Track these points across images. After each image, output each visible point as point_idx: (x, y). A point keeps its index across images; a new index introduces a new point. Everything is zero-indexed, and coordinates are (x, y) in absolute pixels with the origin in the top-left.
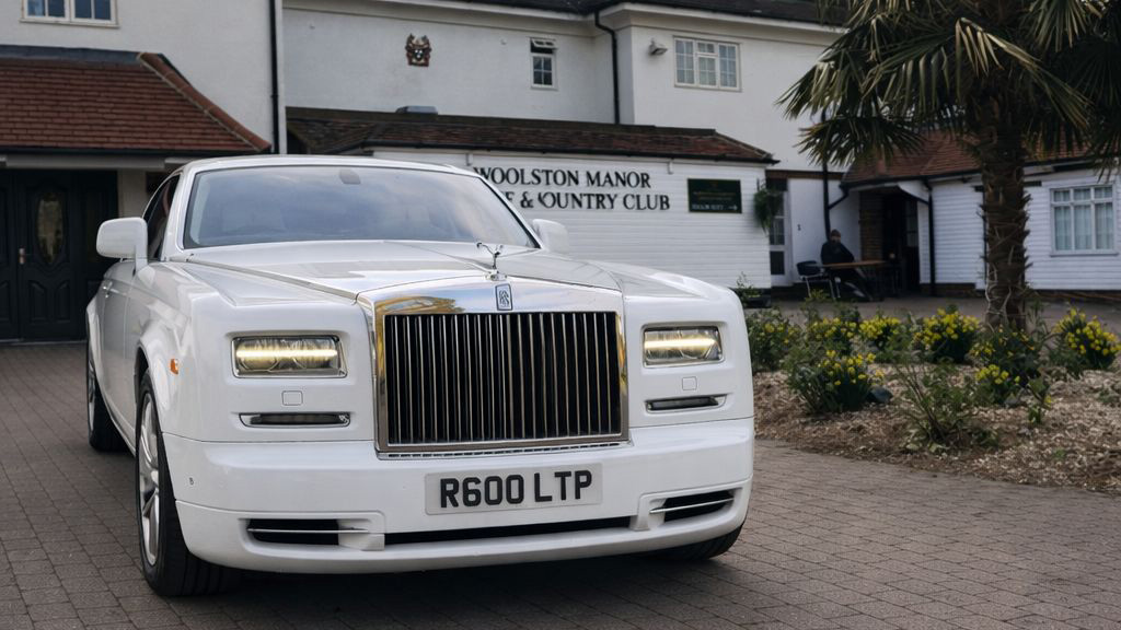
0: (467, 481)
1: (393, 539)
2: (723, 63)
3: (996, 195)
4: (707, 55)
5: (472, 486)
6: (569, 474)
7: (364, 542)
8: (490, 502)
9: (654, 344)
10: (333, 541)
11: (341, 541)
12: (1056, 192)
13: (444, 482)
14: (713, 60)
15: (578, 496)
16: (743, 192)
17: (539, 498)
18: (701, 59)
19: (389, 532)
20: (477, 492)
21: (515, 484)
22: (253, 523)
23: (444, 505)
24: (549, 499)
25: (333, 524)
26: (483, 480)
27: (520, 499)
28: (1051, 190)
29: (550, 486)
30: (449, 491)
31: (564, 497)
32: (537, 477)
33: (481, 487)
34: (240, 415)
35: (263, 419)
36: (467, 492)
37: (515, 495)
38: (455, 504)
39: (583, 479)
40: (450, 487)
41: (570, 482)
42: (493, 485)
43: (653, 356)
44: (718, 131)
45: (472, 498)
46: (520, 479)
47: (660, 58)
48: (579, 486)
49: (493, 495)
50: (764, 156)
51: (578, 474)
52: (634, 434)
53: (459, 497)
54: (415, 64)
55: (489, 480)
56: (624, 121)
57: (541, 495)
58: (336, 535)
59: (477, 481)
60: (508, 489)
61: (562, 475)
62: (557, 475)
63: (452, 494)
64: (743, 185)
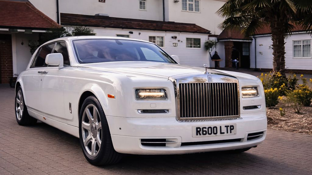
0: (203, 128)
1: (184, 144)
2: (195, 5)
3: (276, 42)
4: (191, 3)
5: (204, 129)
6: (228, 126)
7: (175, 145)
8: (209, 134)
9: (245, 92)
10: (164, 145)
11: (167, 145)
12: (294, 42)
13: (197, 128)
14: (193, 4)
15: (231, 132)
16: (201, 41)
17: (221, 133)
18: (189, 4)
19: (183, 142)
20: (206, 131)
21: (215, 129)
22: (142, 140)
23: (197, 134)
24: (224, 133)
25: (164, 140)
26: (207, 128)
27: (216, 133)
28: (293, 41)
29: (224, 130)
30: (199, 131)
31: (227, 133)
32: (221, 127)
33: (207, 130)
34: (138, 110)
35: (144, 111)
36: (203, 131)
37: (215, 132)
38: (200, 134)
39: (232, 127)
40: (199, 130)
41: (229, 128)
42: (210, 129)
43: (244, 95)
44: (196, 24)
45: (204, 133)
46: (216, 127)
47: (177, 3)
48: (231, 129)
49: (210, 132)
50: (208, 32)
51: (231, 126)
52: (241, 116)
53: (201, 132)
54: (101, 2)
55: (209, 128)
56: (166, 21)
57: (222, 132)
58: (165, 144)
59: (205, 128)
60: (213, 130)
61: (227, 127)
62: (225, 126)
63: (199, 132)
64: (201, 40)
